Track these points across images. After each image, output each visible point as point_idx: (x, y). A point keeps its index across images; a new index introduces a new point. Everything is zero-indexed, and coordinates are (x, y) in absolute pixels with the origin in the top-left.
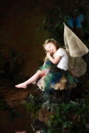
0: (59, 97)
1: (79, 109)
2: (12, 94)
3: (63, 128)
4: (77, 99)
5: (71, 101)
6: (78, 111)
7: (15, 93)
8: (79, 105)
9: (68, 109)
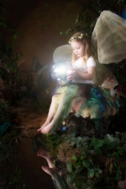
0: (90, 128)
1: (119, 148)
2: (32, 118)
3: (89, 177)
4: (117, 133)
5: (109, 135)
6: (117, 151)
7: (36, 117)
8: (119, 142)
9: (100, 148)
